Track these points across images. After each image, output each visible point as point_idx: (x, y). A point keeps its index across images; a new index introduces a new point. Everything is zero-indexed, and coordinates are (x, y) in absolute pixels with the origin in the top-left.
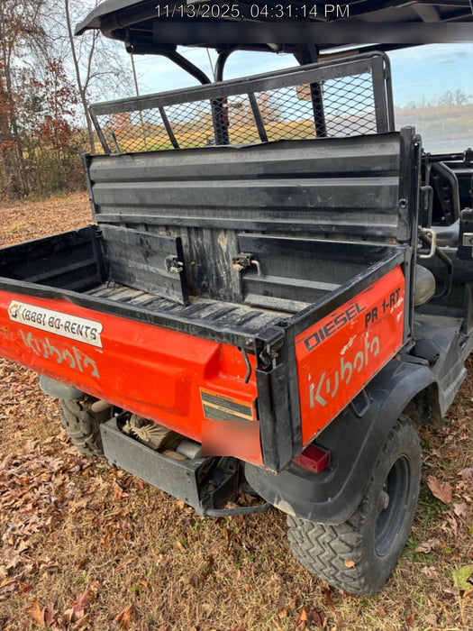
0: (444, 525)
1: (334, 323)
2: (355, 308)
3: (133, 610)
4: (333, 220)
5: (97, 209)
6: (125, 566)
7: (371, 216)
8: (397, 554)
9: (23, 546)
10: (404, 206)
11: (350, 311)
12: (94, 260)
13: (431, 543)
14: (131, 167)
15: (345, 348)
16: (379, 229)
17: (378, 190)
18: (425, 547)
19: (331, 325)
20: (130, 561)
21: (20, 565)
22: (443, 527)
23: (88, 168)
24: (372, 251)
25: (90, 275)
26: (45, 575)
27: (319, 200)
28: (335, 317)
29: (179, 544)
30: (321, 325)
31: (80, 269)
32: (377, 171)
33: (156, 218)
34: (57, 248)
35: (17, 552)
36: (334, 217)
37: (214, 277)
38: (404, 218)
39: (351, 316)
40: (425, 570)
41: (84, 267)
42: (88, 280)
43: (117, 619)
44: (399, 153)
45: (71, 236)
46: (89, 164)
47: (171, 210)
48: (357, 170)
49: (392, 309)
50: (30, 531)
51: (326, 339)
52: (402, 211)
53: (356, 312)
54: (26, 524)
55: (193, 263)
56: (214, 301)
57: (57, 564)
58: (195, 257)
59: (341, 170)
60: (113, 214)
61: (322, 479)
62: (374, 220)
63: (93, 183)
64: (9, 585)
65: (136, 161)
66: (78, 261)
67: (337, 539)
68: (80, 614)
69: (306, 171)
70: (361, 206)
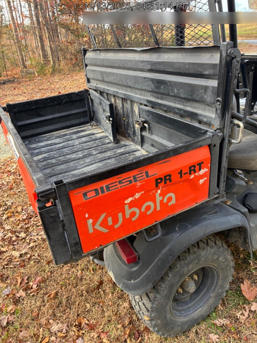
0: (240, 313)
1: (118, 183)
2: (144, 174)
3: (57, 294)
4: (184, 105)
5: (89, 81)
6: (64, 270)
7: (203, 106)
8: (196, 320)
9: (31, 245)
10: (218, 103)
11: (137, 176)
12: (86, 109)
13: (224, 321)
14: (99, 58)
15: (130, 199)
16: (205, 117)
17: (206, 88)
18: (219, 322)
19: (116, 184)
20: (67, 268)
21: (26, 253)
22: (238, 315)
23: (84, 56)
24: (199, 131)
25: (84, 117)
26: (32, 262)
27: (176, 91)
28: (121, 179)
29: (91, 269)
30: (104, 184)
31: (77, 113)
32: (207, 75)
33: (108, 90)
34: (64, 101)
35: (28, 247)
36: (185, 104)
37: (132, 130)
38: (219, 112)
39: (138, 179)
40: (211, 336)
41: (79, 113)
42: (82, 120)
43: (48, 295)
44: (219, 63)
45: (72, 95)
46: (85, 54)
47: (115, 86)
48: (195, 72)
49: (192, 176)
50: (37, 239)
51: (106, 193)
52: (218, 107)
53: (145, 177)
54: (37, 235)
55: (124, 119)
56: (132, 143)
57: (39, 258)
58: (125, 116)
59: (187, 72)
60: (94, 84)
61: (131, 268)
62: (204, 110)
63: (86, 65)
64: (18, 261)
65: (102, 54)
66: (76, 109)
67: (142, 302)
68: (35, 287)
69: (170, 70)
70: (196, 99)
